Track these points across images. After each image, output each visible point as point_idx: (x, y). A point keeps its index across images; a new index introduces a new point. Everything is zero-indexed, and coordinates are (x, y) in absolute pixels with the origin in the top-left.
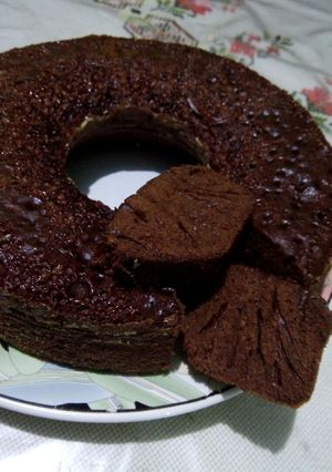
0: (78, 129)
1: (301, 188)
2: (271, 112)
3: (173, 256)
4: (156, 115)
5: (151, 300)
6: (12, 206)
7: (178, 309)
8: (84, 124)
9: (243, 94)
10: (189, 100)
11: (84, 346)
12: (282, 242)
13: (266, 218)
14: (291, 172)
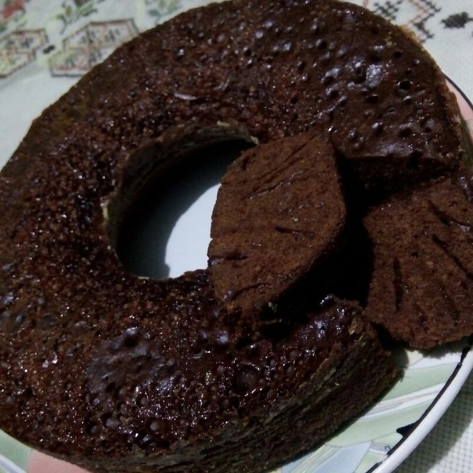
0: (104, 224)
1: (360, 76)
2: (263, 29)
3: (300, 267)
4: (160, 139)
5: (320, 325)
6: (115, 357)
7: (352, 309)
8: (105, 213)
9: (221, 38)
10: (177, 95)
11: (300, 424)
12: (391, 148)
13: (355, 139)
14: (336, 70)
